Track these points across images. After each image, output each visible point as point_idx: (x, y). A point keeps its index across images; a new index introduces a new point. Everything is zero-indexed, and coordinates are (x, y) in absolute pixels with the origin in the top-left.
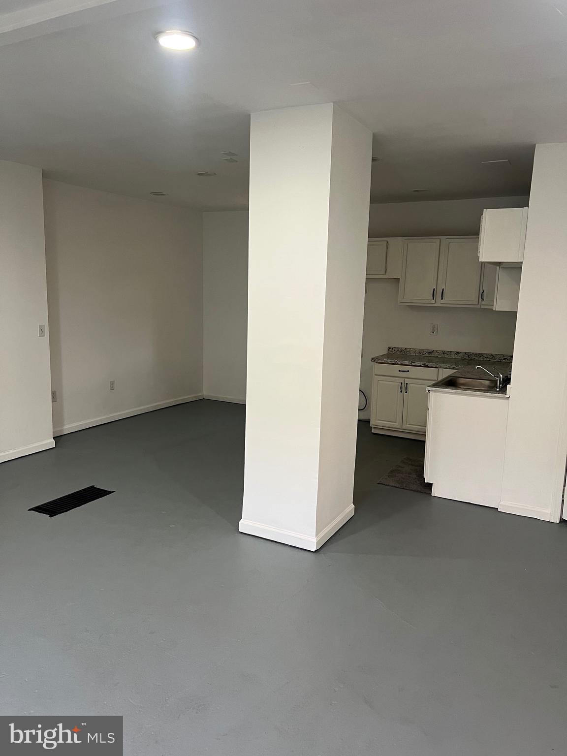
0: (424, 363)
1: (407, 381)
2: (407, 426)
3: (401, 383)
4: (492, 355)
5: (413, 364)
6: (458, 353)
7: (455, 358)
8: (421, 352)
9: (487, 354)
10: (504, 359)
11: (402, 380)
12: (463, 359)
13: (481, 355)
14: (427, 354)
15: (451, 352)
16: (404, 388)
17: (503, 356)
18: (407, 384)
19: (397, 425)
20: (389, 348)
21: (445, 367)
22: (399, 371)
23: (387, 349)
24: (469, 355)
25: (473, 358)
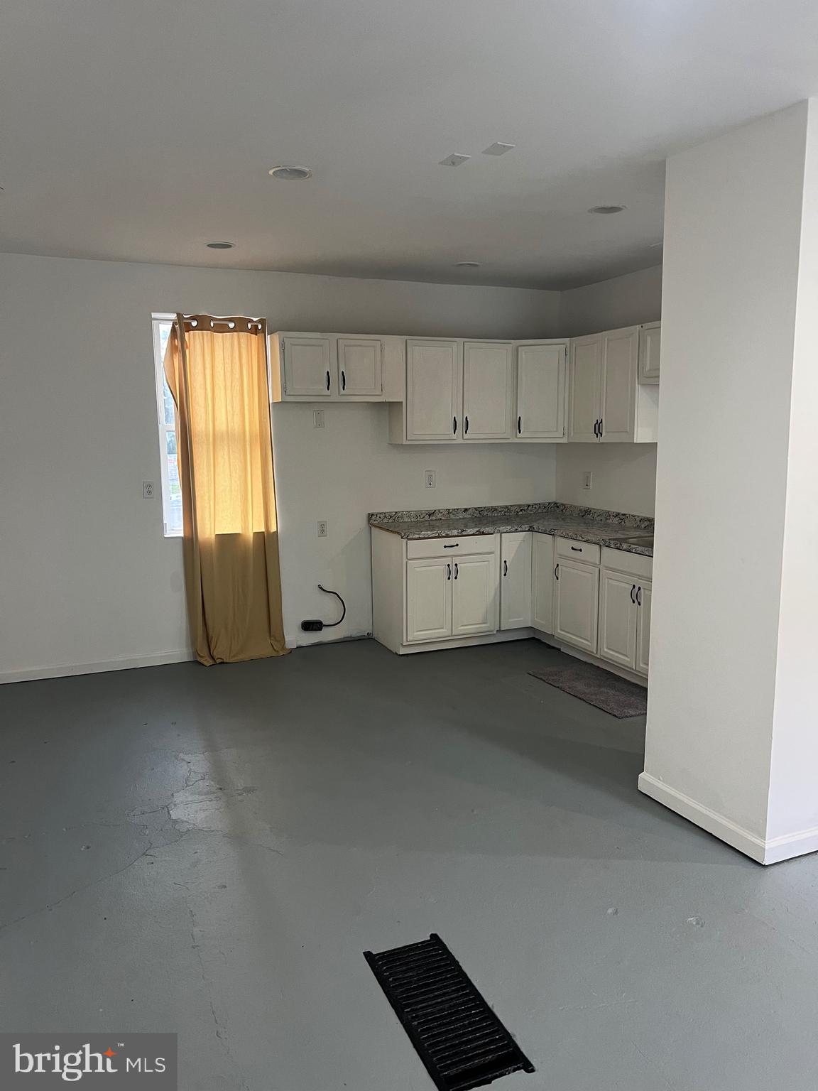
0: (477, 529)
1: (456, 560)
2: (460, 630)
3: (449, 565)
4: (507, 507)
5: (464, 533)
6: (466, 510)
7: (463, 518)
8: (418, 515)
9: (501, 507)
10: (521, 510)
11: (448, 561)
12: (473, 518)
13: (494, 509)
14: (427, 517)
15: (458, 509)
16: (452, 572)
17: (520, 506)
18: (456, 565)
19: (445, 632)
20: (370, 516)
21: (505, 531)
22: (445, 547)
23: (365, 518)
24: (480, 510)
25: (485, 513)
